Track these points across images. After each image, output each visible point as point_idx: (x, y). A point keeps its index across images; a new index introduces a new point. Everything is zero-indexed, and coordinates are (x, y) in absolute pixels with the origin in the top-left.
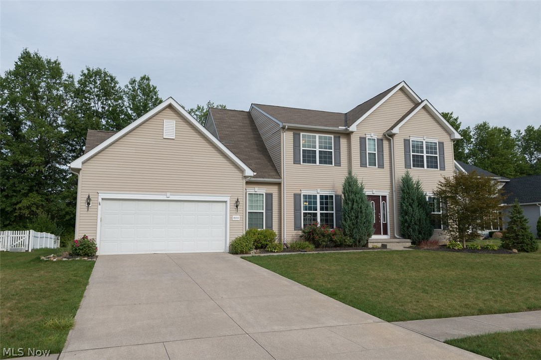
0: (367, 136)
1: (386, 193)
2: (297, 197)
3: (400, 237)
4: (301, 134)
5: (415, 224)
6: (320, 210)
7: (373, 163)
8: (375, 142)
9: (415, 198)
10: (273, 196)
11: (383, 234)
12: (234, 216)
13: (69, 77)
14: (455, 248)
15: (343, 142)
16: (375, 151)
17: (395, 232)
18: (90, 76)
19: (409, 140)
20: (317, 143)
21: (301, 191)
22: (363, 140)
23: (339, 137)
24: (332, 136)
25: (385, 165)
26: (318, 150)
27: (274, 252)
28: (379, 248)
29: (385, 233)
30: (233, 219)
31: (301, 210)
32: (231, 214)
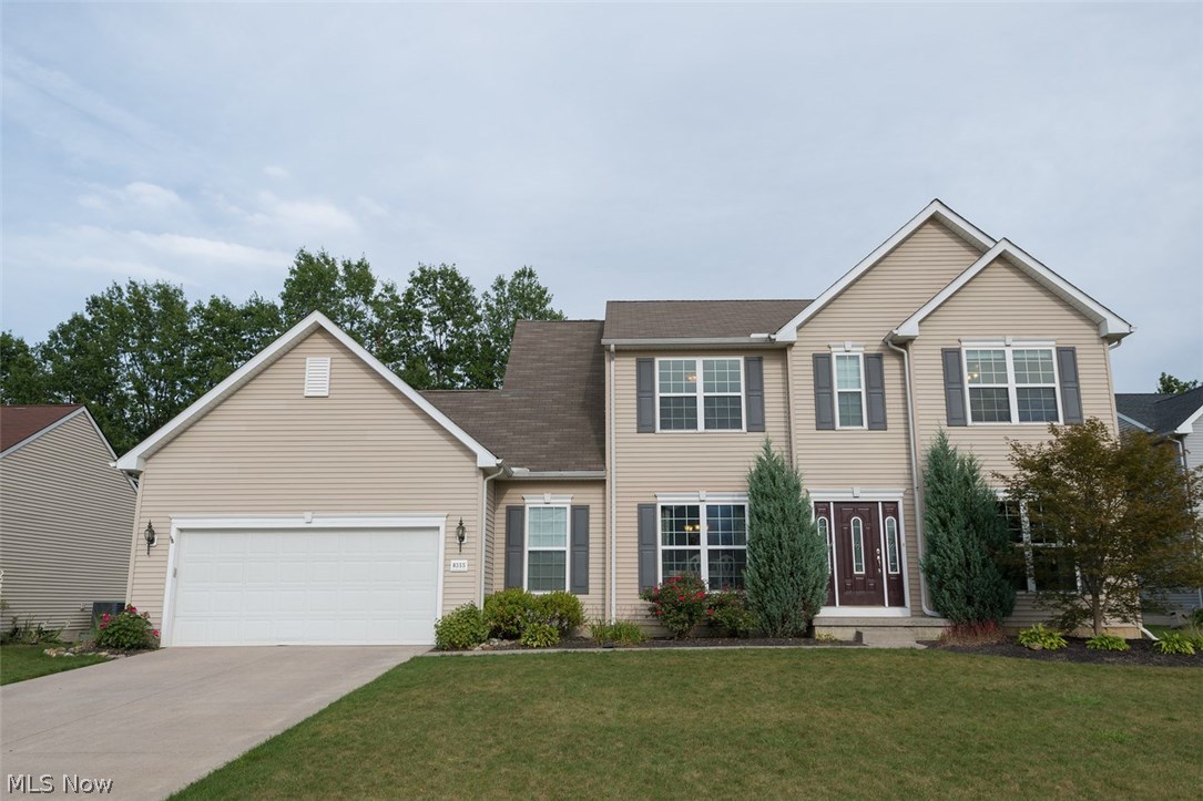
0: (833, 349)
1: (896, 494)
2: (645, 511)
3: (935, 614)
4: (657, 360)
5: (955, 576)
6: (709, 544)
7: (851, 418)
8: (859, 364)
9: (956, 505)
10: (591, 511)
11: (890, 605)
12: (453, 562)
13: (388, 289)
14: (1031, 645)
15: (771, 370)
16: (860, 387)
17: (923, 598)
18: (424, 279)
19: (958, 351)
20: (699, 378)
21: (656, 496)
22: (822, 364)
23: (760, 360)
24: (741, 359)
25: (888, 421)
26: (700, 395)
27: (533, 648)
28: (847, 643)
29: (898, 600)
30: (452, 569)
31: (655, 544)
32: (448, 557)
